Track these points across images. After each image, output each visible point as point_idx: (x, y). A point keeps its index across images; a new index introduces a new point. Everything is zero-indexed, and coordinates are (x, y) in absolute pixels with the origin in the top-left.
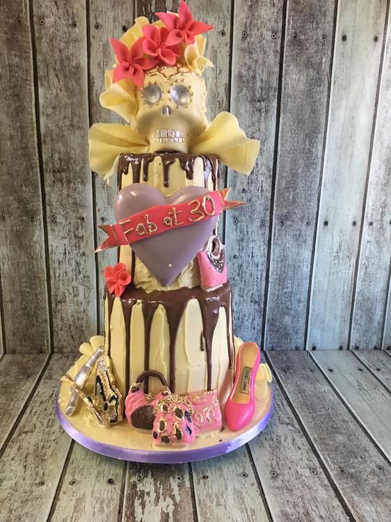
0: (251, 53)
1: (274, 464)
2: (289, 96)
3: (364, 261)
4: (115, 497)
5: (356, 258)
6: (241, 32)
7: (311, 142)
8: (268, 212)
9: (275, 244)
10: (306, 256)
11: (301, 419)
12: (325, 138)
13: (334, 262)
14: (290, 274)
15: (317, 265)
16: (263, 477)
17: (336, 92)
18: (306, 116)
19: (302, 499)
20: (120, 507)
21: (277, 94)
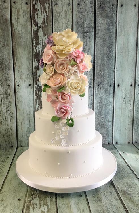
0: (81, 12)
2: (99, 30)
3: (137, 102)
4: (21, 206)
5: (133, 101)
6: (77, 4)
7: (109, 50)
8: (92, 81)
9: (96, 95)
10: (110, 101)
12: (116, 48)
13: (123, 103)
14: (104, 109)
15: (116, 104)
17: (119, 28)
18: (107, 39)
21: (94, 30)
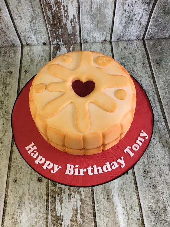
1: (146, 161)
4: (43, 194)
11: (167, 117)
16: (138, 175)
19: (163, 195)
20: (47, 203)
